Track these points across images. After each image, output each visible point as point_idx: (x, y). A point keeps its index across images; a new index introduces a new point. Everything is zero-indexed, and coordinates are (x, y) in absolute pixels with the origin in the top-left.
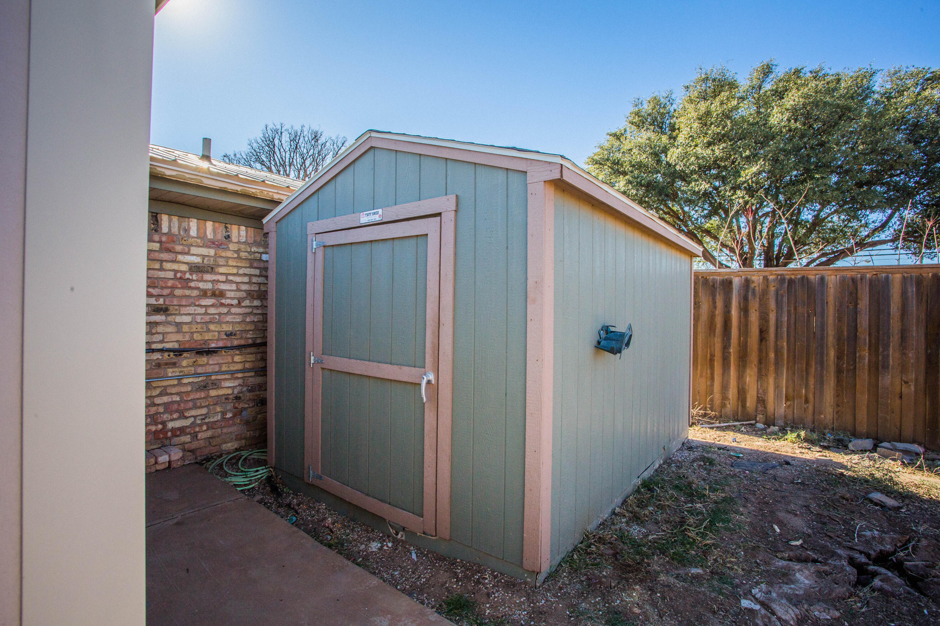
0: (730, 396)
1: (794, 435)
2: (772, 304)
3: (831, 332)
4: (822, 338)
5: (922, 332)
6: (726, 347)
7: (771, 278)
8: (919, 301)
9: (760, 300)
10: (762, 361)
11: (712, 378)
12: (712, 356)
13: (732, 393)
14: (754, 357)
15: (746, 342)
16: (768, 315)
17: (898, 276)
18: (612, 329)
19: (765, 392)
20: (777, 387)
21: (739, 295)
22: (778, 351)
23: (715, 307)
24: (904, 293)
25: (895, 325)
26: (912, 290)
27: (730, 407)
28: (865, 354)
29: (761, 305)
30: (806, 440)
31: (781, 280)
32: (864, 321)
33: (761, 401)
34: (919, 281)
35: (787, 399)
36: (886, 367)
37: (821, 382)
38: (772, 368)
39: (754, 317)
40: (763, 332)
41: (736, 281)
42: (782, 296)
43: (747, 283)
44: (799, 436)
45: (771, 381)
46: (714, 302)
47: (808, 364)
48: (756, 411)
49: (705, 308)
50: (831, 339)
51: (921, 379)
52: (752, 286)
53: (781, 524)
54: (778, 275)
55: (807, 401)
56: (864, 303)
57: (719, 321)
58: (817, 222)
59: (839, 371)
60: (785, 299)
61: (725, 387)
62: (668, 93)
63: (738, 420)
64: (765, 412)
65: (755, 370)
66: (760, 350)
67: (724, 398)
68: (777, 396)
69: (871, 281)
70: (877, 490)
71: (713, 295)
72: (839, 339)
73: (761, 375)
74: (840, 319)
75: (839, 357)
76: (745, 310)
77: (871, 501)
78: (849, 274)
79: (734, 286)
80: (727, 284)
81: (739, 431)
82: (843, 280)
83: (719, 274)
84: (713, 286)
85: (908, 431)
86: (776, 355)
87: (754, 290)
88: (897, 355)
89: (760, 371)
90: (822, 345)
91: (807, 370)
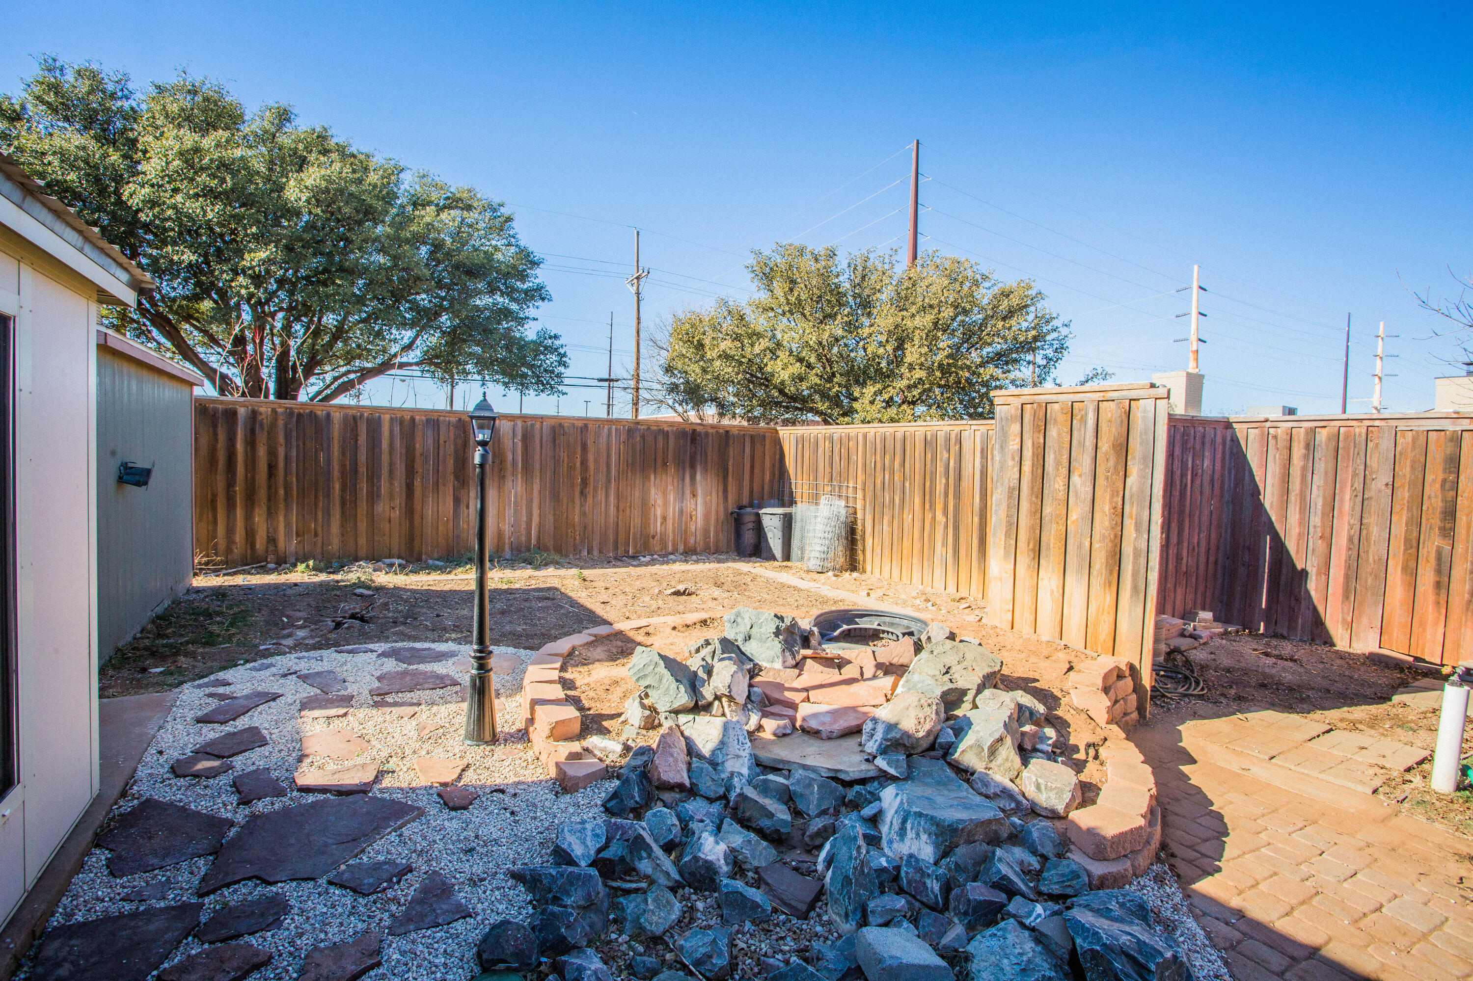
0: (237, 539)
1: (304, 565)
2: (281, 439)
3: (336, 466)
4: (329, 472)
5: (403, 466)
6: (230, 484)
7: (280, 410)
8: (402, 439)
9: (269, 433)
10: (271, 497)
11: (215, 522)
12: (214, 496)
13: (239, 535)
14: (262, 494)
15: (253, 479)
16: (276, 448)
17: (387, 416)
18: (130, 465)
19: (276, 530)
20: (288, 524)
21: (246, 427)
22: (288, 488)
23: (216, 440)
24: (391, 431)
25: (385, 458)
26: (397, 429)
27: (237, 551)
28: (363, 486)
29: (269, 439)
30: (314, 569)
31: (290, 413)
32: (362, 456)
33: (272, 540)
34: (402, 422)
35: (298, 535)
36: (379, 496)
37: (328, 514)
38: (282, 506)
39: (262, 452)
40: (272, 468)
41: (242, 411)
42: (291, 430)
43: (254, 415)
44: (308, 566)
45: (281, 518)
46: (215, 434)
47: (316, 497)
48: (267, 551)
49: (204, 441)
50: (336, 474)
51: (403, 503)
52: (260, 418)
53: (287, 617)
54: (287, 408)
55: (316, 535)
56: (362, 439)
57: (222, 456)
58: (339, 333)
59: (343, 503)
60: (294, 434)
61: (230, 531)
62: (120, 77)
63: (247, 565)
64: (276, 552)
65: (265, 508)
66: (269, 488)
67: (230, 541)
68: (288, 534)
69: (368, 420)
70: (359, 587)
71: (215, 426)
72: (343, 473)
73: (271, 514)
74: (343, 454)
75: (343, 490)
76: (251, 443)
77: (355, 594)
78: (351, 412)
79: (239, 417)
80: (231, 414)
81: (249, 573)
82: (345, 418)
83: (222, 402)
84: (214, 416)
85: (395, 551)
86: (286, 489)
87: (262, 425)
88: (387, 485)
89: (269, 508)
90: (329, 480)
91: (316, 504)
